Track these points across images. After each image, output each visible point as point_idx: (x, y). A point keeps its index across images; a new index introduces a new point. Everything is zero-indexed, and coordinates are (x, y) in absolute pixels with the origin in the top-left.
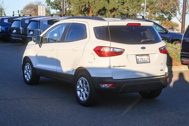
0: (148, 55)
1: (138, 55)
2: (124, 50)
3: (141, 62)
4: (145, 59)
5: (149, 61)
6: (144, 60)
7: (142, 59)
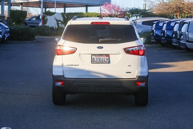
0: (107, 55)
1: (94, 55)
2: (77, 49)
3: (97, 61)
4: (103, 60)
5: (108, 61)
6: (101, 60)
7: (99, 59)
